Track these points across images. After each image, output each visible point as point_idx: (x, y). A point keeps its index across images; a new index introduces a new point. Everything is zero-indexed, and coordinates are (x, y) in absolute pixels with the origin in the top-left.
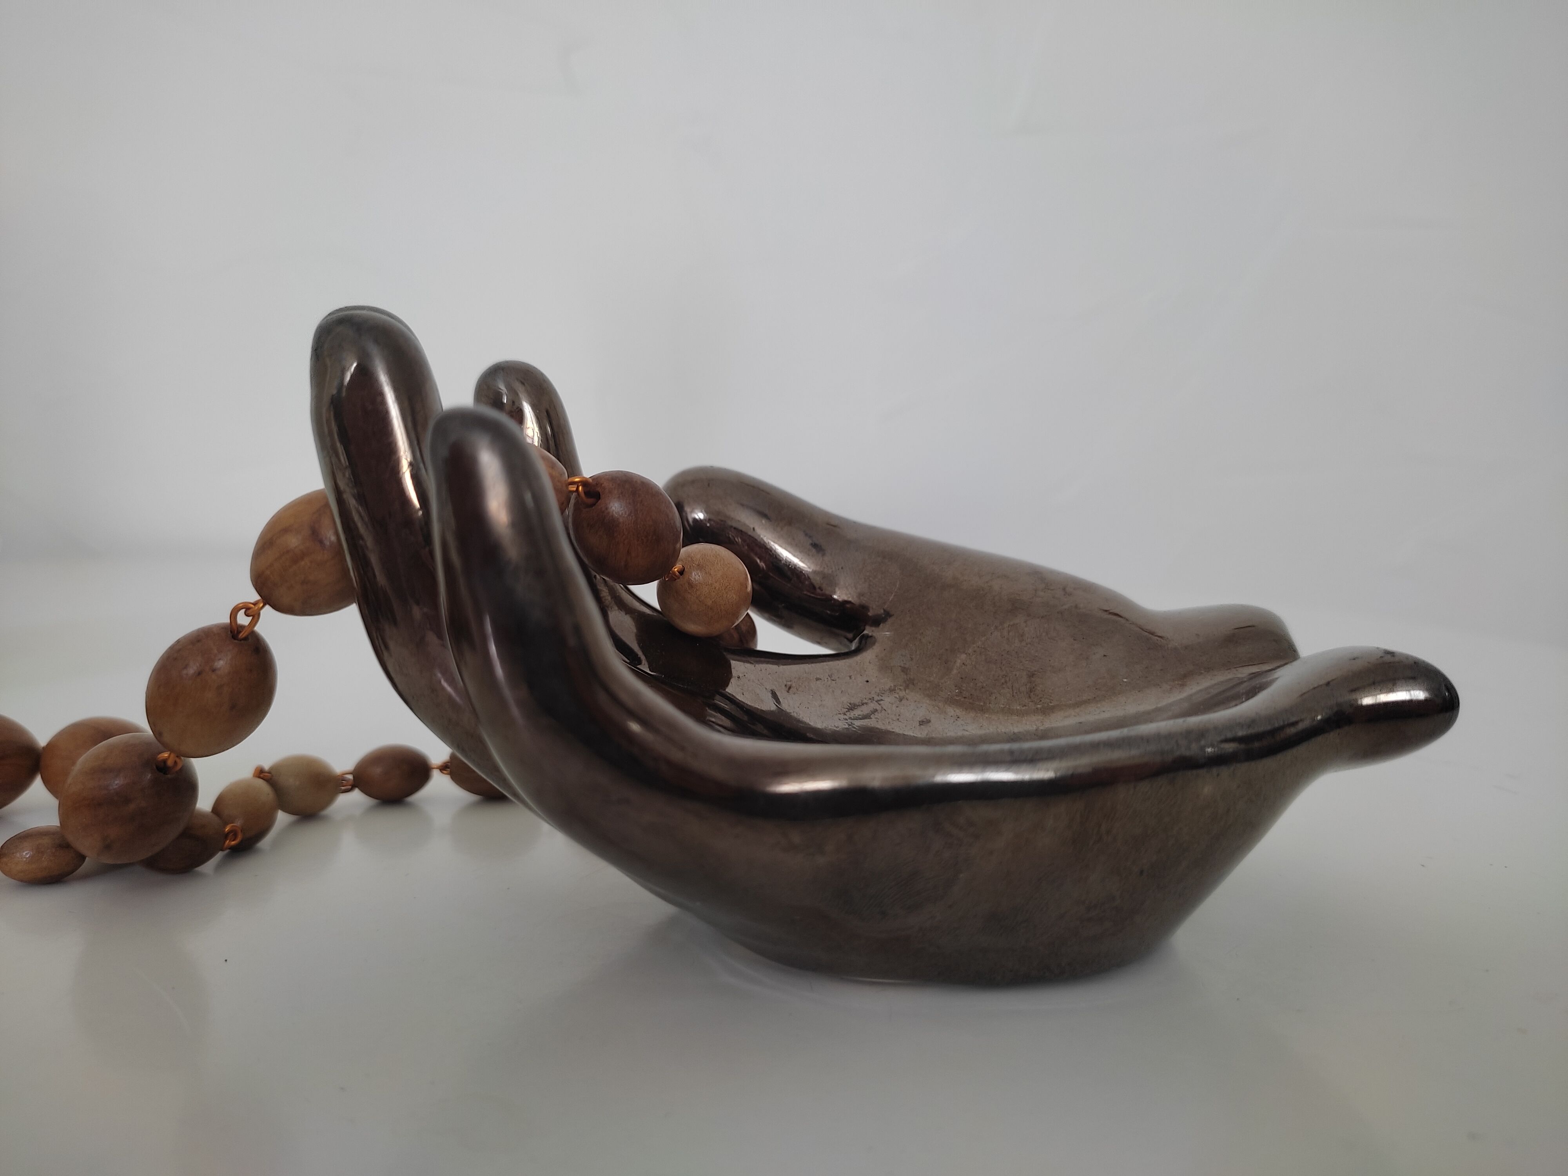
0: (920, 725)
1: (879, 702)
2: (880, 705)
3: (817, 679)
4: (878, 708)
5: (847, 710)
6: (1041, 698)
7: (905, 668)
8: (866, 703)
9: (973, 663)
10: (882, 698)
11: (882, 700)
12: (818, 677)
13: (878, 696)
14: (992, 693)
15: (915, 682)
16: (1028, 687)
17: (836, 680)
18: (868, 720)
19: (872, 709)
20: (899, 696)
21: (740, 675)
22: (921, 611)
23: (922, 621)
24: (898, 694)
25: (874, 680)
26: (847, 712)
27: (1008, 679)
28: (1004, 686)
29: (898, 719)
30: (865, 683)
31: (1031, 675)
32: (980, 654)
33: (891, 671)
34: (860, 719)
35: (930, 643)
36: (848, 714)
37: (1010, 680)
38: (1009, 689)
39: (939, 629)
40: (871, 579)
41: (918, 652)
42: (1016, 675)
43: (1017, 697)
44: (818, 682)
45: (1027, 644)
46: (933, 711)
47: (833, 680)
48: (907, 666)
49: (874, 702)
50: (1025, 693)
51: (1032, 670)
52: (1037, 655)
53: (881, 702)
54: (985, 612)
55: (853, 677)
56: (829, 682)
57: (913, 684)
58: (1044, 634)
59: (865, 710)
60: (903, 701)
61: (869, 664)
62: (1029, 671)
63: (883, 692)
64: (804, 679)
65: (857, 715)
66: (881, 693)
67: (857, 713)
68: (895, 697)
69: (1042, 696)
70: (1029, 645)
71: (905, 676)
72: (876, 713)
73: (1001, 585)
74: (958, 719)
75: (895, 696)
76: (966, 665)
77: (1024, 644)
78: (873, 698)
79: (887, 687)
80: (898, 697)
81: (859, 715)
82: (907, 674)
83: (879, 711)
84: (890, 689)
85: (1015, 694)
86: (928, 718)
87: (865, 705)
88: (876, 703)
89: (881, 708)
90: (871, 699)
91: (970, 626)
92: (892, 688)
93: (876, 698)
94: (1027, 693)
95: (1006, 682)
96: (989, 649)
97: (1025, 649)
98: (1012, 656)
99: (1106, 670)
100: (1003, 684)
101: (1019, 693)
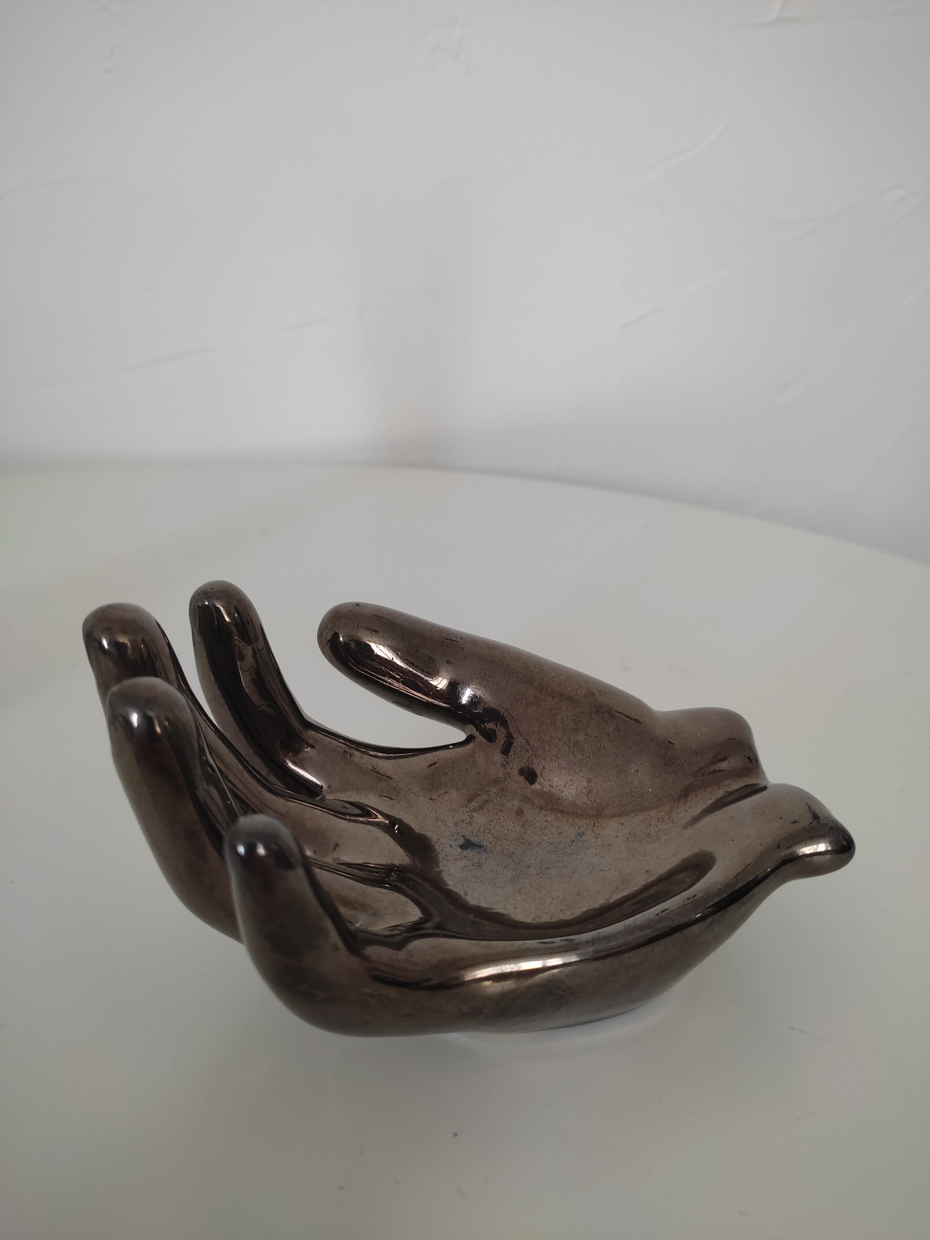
0: (517, 815)
2: (489, 796)
6: (596, 799)
8: (480, 795)
10: (490, 789)
11: (490, 791)
14: (563, 792)
15: (511, 776)
17: (457, 772)
18: (482, 810)
19: (485, 801)
23: (514, 729)
24: (500, 785)
25: (483, 773)
26: (467, 802)
28: (571, 787)
30: (478, 776)
33: (494, 765)
37: (575, 783)
38: (574, 789)
42: (579, 780)
43: (580, 796)
45: (586, 758)
50: (585, 794)
51: (590, 778)
52: (593, 766)
54: (558, 728)
57: (510, 778)
58: (597, 751)
59: (480, 801)
60: (505, 793)
62: (588, 778)
63: (491, 784)
67: (474, 803)
69: (597, 797)
70: (587, 759)
72: (487, 805)
74: (542, 810)
75: (498, 786)
76: (546, 769)
77: (584, 757)
79: (493, 780)
80: (500, 788)
81: (475, 807)
82: (505, 769)
83: (489, 803)
84: (495, 782)
85: (578, 794)
86: (522, 808)
88: (486, 794)
89: (490, 800)
90: (483, 791)
91: (547, 739)
93: (486, 789)
94: (587, 794)
95: (572, 784)
96: (560, 758)
97: (585, 761)
98: (576, 765)
99: (638, 782)
100: (570, 785)
101: (581, 793)
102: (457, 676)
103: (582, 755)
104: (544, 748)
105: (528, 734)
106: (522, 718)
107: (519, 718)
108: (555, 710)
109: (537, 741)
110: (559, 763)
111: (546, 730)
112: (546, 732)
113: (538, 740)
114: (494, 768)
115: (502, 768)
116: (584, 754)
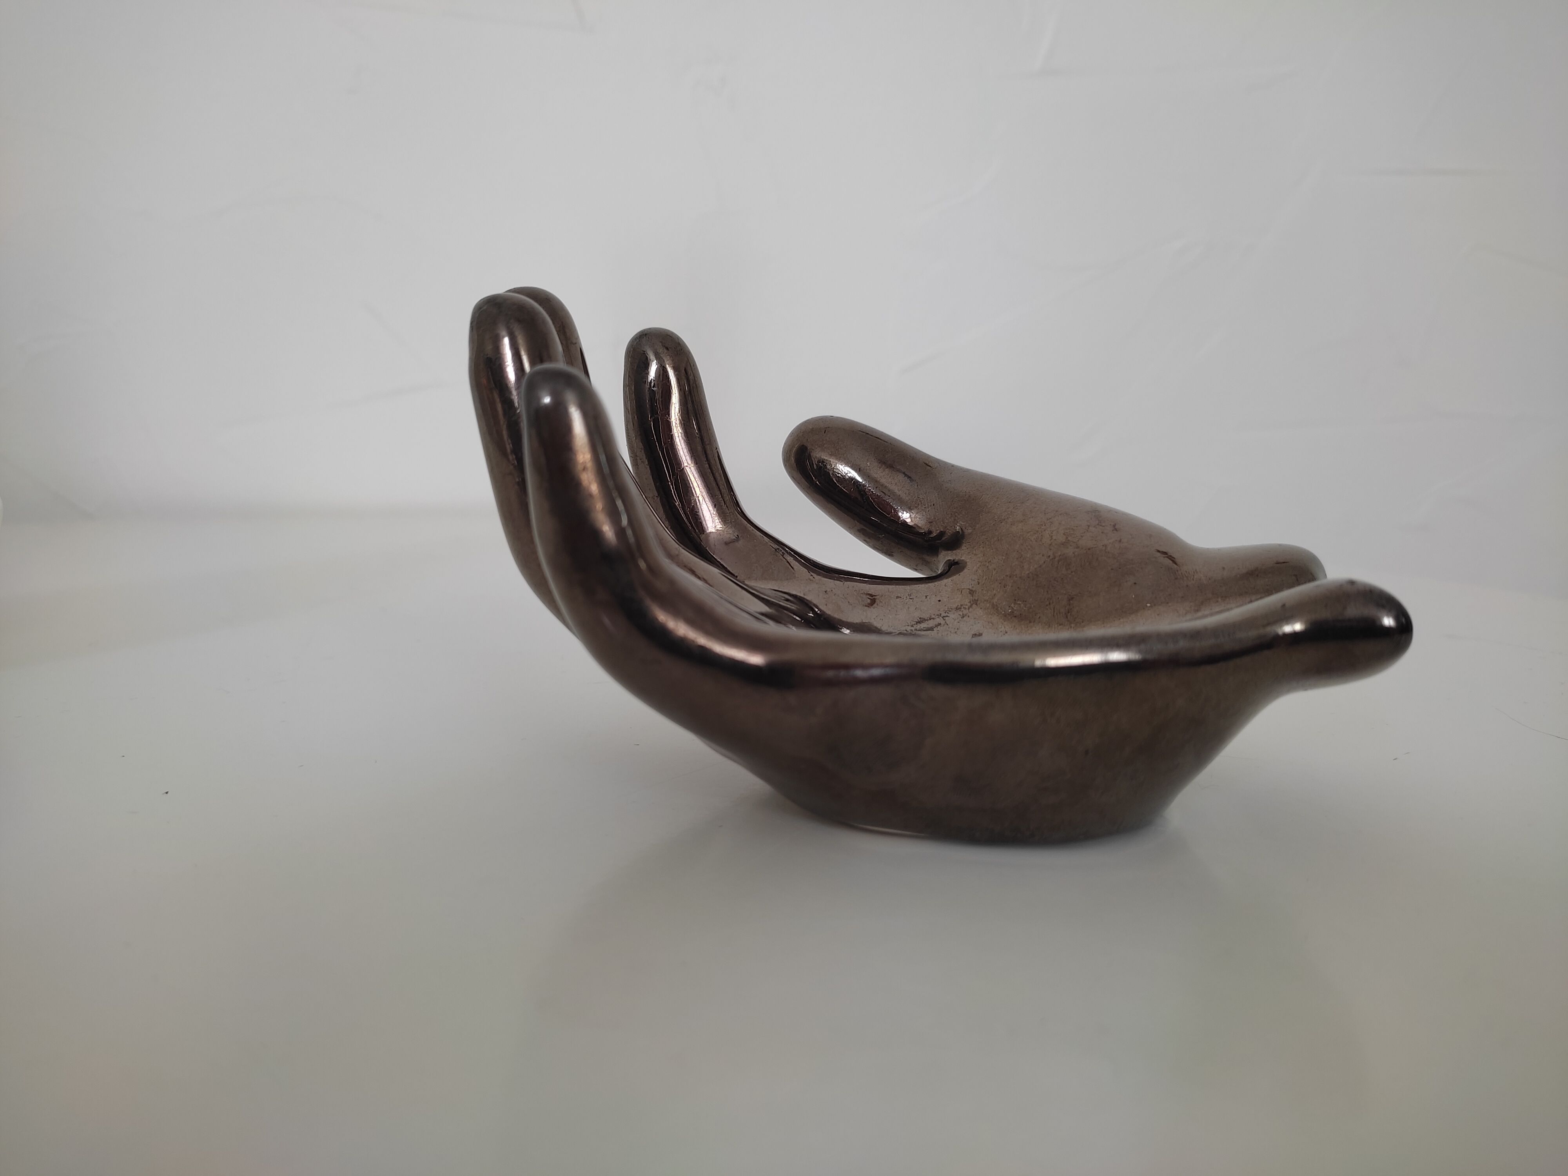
0: (973, 637)
1: (945, 618)
2: (944, 620)
3: (898, 597)
4: (942, 623)
5: (915, 623)
6: (1075, 618)
7: (972, 590)
8: (933, 619)
9: (1026, 587)
10: (948, 615)
11: (947, 616)
12: (899, 595)
13: (945, 613)
14: (1037, 613)
15: (978, 603)
16: (1066, 608)
17: (913, 599)
18: (931, 632)
19: (937, 623)
20: (963, 614)
21: (828, 590)
22: (992, 543)
23: (992, 551)
24: (962, 612)
25: (945, 600)
26: (915, 624)
27: (1051, 602)
28: (1047, 607)
29: (956, 632)
30: (938, 602)
31: (1071, 599)
32: (1033, 579)
33: (961, 592)
34: (924, 631)
35: (995, 569)
36: (915, 626)
37: (1053, 602)
38: (1051, 609)
39: (1004, 558)
40: (956, 514)
41: (984, 578)
42: (1058, 598)
43: (1056, 616)
44: (898, 600)
45: (1072, 572)
46: (987, 627)
47: (911, 599)
48: (974, 589)
49: (941, 617)
50: (1064, 614)
51: (1072, 595)
52: (1078, 581)
53: (947, 618)
55: (928, 597)
56: (907, 600)
57: (976, 604)
58: (1087, 564)
59: (931, 623)
60: (964, 618)
61: (944, 587)
62: (1070, 595)
63: (951, 610)
64: (886, 597)
65: (922, 628)
66: (950, 610)
67: (923, 625)
68: (960, 615)
69: (1077, 616)
70: (1073, 573)
71: (971, 597)
72: (939, 627)
73: (1061, 521)
75: (960, 613)
76: (1021, 589)
78: (941, 614)
79: (955, 606)
81: (924, 628)
82: (973, 596)
83: (942, 625)
84: (956, 608)
85: (1055, 614)
86: (981, 632)
87: (932, 620)
88: (942, 619)
89: (944, 623)
90: (938, 615)
92: (959, 607)
93: (943, 615)
94: (1065, 614)
95: (1050, 604)
96: (1040, 576)
97: (1070, 576)
98: (1057, 582)
99: (1133, 596)
100: (1047, 605)
101: (1058, 614)
102: (936, 500)
103: (1067, 570)
104: (1023, 567)
105: (1006, 554)
106: (1003, 538)
107: (1000, 538)
108: (1045, 525)
109: (1015, 560)
110: (1036, 581)
111: (1029, 547)
112: (1029, 549)
113: (1017, 559)
114: (961, 596)
115: (969, 595)
116: (1069, 568)
